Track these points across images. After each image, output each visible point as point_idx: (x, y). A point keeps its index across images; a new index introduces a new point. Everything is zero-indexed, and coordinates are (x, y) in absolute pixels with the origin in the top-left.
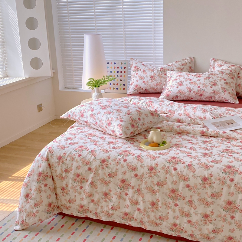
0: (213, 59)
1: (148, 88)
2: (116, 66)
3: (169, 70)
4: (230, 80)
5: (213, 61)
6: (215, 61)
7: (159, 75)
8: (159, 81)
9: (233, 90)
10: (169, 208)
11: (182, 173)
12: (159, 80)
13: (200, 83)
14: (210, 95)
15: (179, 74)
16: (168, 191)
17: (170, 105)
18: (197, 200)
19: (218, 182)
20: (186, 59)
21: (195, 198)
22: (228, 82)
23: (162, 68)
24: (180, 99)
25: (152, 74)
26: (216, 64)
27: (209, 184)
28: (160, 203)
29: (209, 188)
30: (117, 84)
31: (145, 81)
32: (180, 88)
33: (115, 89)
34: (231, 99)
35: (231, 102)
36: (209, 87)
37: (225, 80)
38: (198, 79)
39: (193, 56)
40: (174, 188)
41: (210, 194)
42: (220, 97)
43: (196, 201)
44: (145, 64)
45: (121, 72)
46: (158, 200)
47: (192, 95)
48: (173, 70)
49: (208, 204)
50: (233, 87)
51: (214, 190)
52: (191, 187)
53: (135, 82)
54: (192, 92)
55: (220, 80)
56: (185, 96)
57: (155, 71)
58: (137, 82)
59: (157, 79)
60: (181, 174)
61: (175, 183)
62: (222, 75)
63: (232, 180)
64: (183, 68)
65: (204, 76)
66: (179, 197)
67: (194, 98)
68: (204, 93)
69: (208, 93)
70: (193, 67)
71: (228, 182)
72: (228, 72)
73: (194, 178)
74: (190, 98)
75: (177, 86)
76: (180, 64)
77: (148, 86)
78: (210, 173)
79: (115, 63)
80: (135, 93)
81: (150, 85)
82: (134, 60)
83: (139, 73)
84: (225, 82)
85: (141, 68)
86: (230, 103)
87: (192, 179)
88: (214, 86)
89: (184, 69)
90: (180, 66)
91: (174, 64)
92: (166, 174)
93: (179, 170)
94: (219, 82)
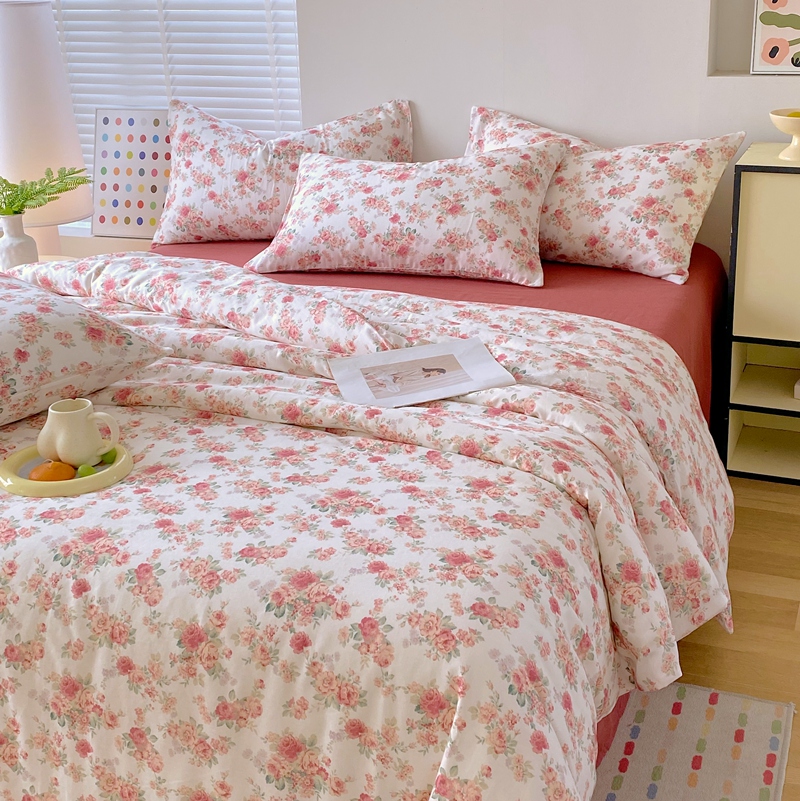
0: (481, 110)
1: (229, 220)
2: (137, 131)
3: (309, 150)
4: (515, 194)
5: (479, 117)
6: (486, 119)
7: (269, 170)
8: (270, 194)
9: (524, 232)
10: (59, 760)
11: (106, 608)
12: (268, 187)
13: (401, 204)
14: (435, 251)
15: (336, 166)
16: (49, 687)
17: (236, 293)
18: (163, 732)
19: (242, 650)
20: (380, 109)
21: (156, 721)
22: (509, 200)
23: (285, 143)
24: (328, 267)
25: (243, 164)
26: (489, 128)
27: (209, 658)
28: (20, 738)
29: (207, 678)
30: (141, 204)
31: (218, 193)
32: (327, 221)
33: (134, 221)
34: (514, 268)
35: (515, 280)
36: (431, 221)
37: (496, 192)
38: (397, 189)
39: (407, 98)
40: (74, 675)
41: (211, 704)
42: (471, 259)
43: (159, 735)
44: (224, 123)
45: (155, 156)
46: (14, 722)
47: (371, 253)
48: (325, 149)
49: (204, 751)
50: (528, 218)
51: (230, 687)
52: (137, 673)
53: (179, 194)
54: (370, 237)
55: (478, 193)
56: (345, 255)
57: (253, 154)
58: (188, 195)
59: (263, 185)
60: (100, 611)
61: (74, 650)
62: (489, 173)
63: (301, 643)
64: (367, 145)
65: (419, 175)
66: (92, 715)
67: (380, 262)
68: (414, 243)
69: (426, 242)
70: (409, 139)
71: (286, 652)
72: (513, 160)
73: (152, 631)
74: (366, 264)
75: (316, 213)
76: (357, 126)
77: (229, 212)
78: (217, 608)
79: (131, 122)
80: (179, 240)
81: (235, 209)
82: (182, 107)
83: (197, 158)
84: (494, 198)
85: (203, 141)
86: (510, 283)
87: (142, 634)
88: (450, 217)
89: (368, 147)
90: (353, 137)
91: (334, 126)
92: (40, 612)
93: (94, 592)
94: (471, 198)
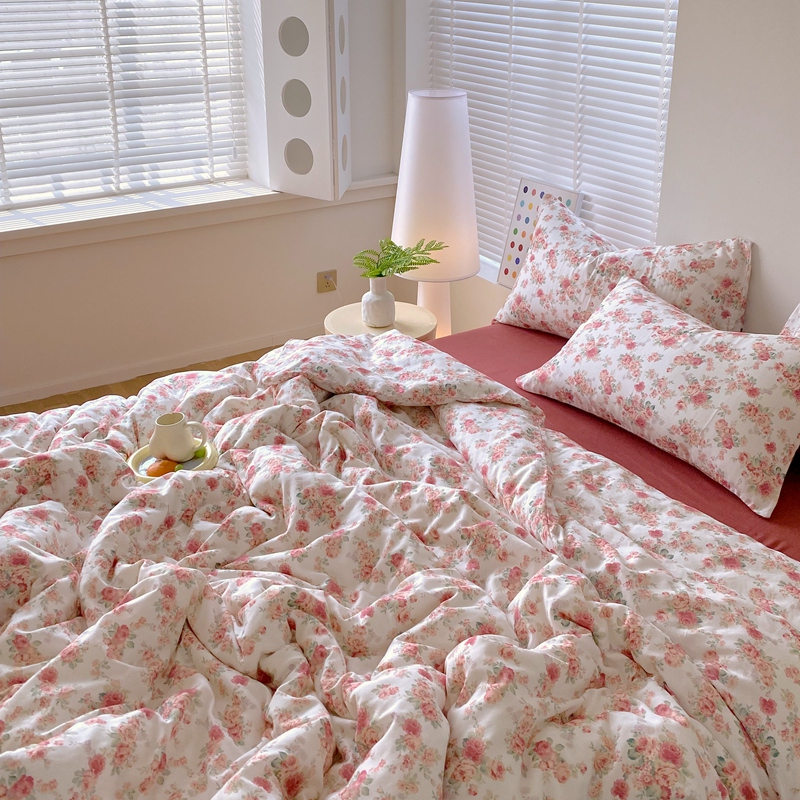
1: (549, 319)
7: (589, 284)
12: (584, 300)
13: (651, 373)
14: (669, 435)
20: (721, 244)
23: (614, 260)
25: (570, 272)
31: (545, 292)
32: (584, 364)
34: (742, 486)
35: (742, 499)
37: (753, 392)
42: (703, 457)
47: (614, 412)
53: (519, 283)
54: (614, 396)
55: (733, 386)
56: (593, 404)
57: (581, 265)
58: (524, 286)
59: (581, 297)
64: (691, 280)
65: (685, 345)
67: (623, 423)
68: (651, 419)
69: (661, 423)
70: (744, 282)
74: (612, 419)
75: (580, 352)
77: (550, 313)
80: (512, 323)
81: (554, 311)
82: (550, 202)
83: (539, 256)
84: (748, 399)
85: (549, 240)
89: (691, 283)
90: (680, 269)
91: (668, 252)
94: (723, 391)
